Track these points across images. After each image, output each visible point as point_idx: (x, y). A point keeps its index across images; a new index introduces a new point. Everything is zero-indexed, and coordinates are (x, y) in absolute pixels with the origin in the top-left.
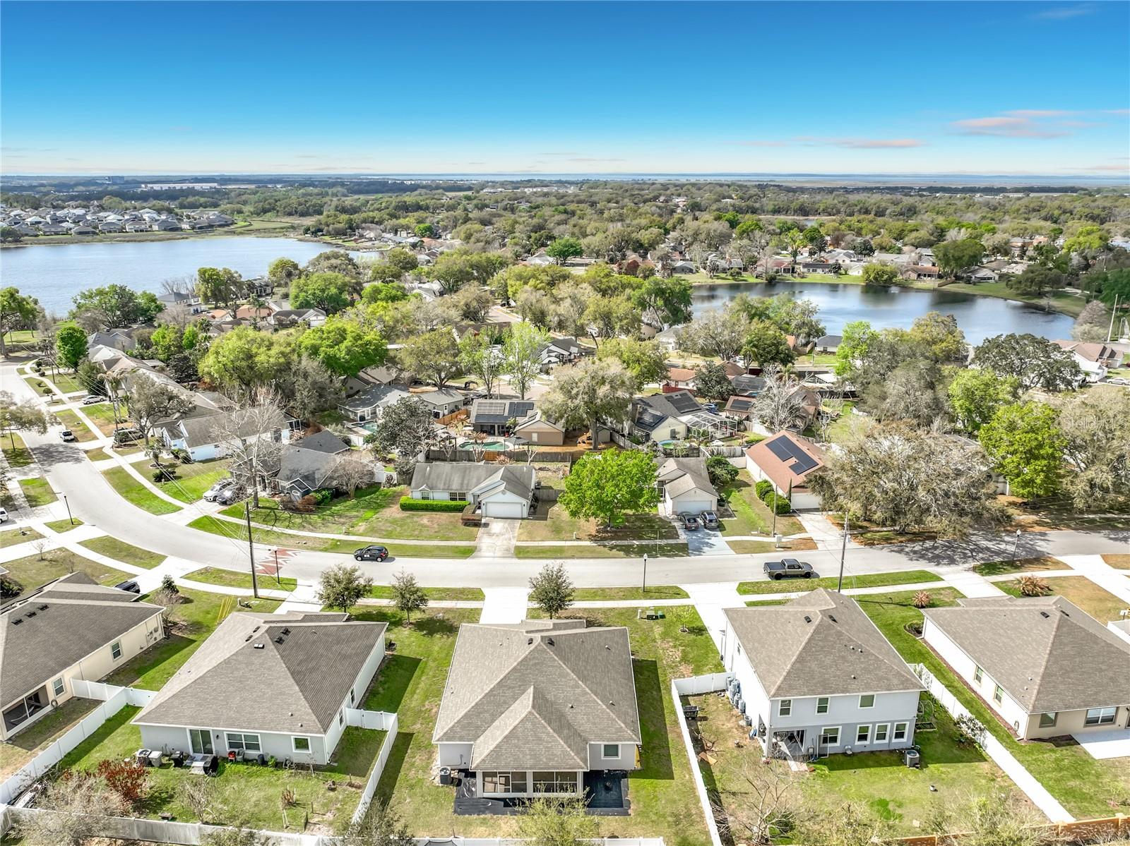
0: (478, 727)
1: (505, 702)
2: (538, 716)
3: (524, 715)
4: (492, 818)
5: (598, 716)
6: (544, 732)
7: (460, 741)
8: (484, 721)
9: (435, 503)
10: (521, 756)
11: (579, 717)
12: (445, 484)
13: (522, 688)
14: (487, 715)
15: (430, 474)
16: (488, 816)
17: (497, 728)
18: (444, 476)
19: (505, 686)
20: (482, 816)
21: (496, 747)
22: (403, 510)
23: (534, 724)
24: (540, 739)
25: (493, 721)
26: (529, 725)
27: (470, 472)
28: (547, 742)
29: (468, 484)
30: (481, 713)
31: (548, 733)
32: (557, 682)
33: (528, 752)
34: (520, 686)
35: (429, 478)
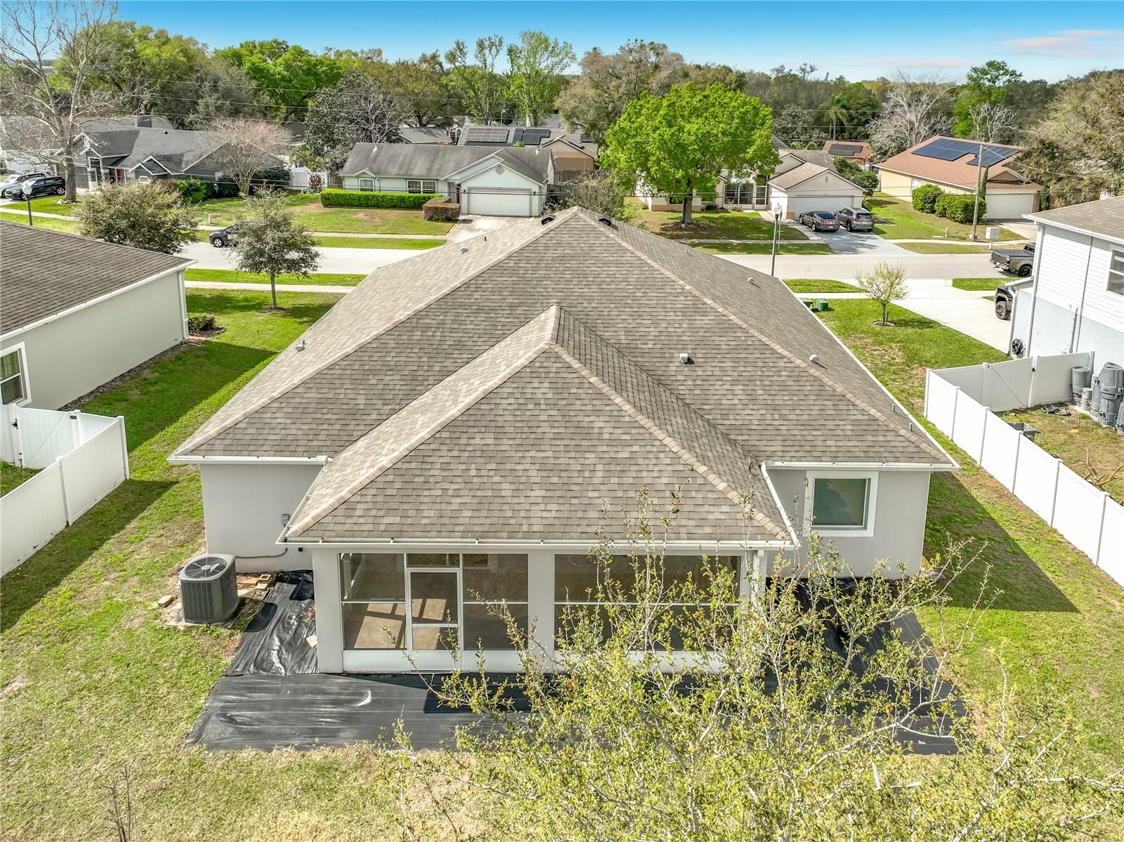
0: (353, 414)
1: (460, 345)
2: (576, 365)
3: (522, 361)
4: (362, 763)
5: (784, 388)
6: (597, 412)
7: (279, 452)
8: (381, 396)
9: (382, 193)
10: (507, 489)
11: (719, 388)
12: (400, 168)
13: (520, 311)
14: (393, 379)
15: (376, 156)
16: (348, 752)
17: (424, 410)
18: (401, 158)
19: (462, 305)
20: (316, 756)
21: (405, 458)
22: (326, 206)
23: (560, 387)
24: (585, 432)
25: (411, 395)
26: (543, 390)
27: (444, 154)
28: (612, 442)
29: (439, 169)
30: (374, 372)
31: (616, 417)
32: (634, 298)
33: (535, 476)
34: (512, 307)
35: (374, 161)
